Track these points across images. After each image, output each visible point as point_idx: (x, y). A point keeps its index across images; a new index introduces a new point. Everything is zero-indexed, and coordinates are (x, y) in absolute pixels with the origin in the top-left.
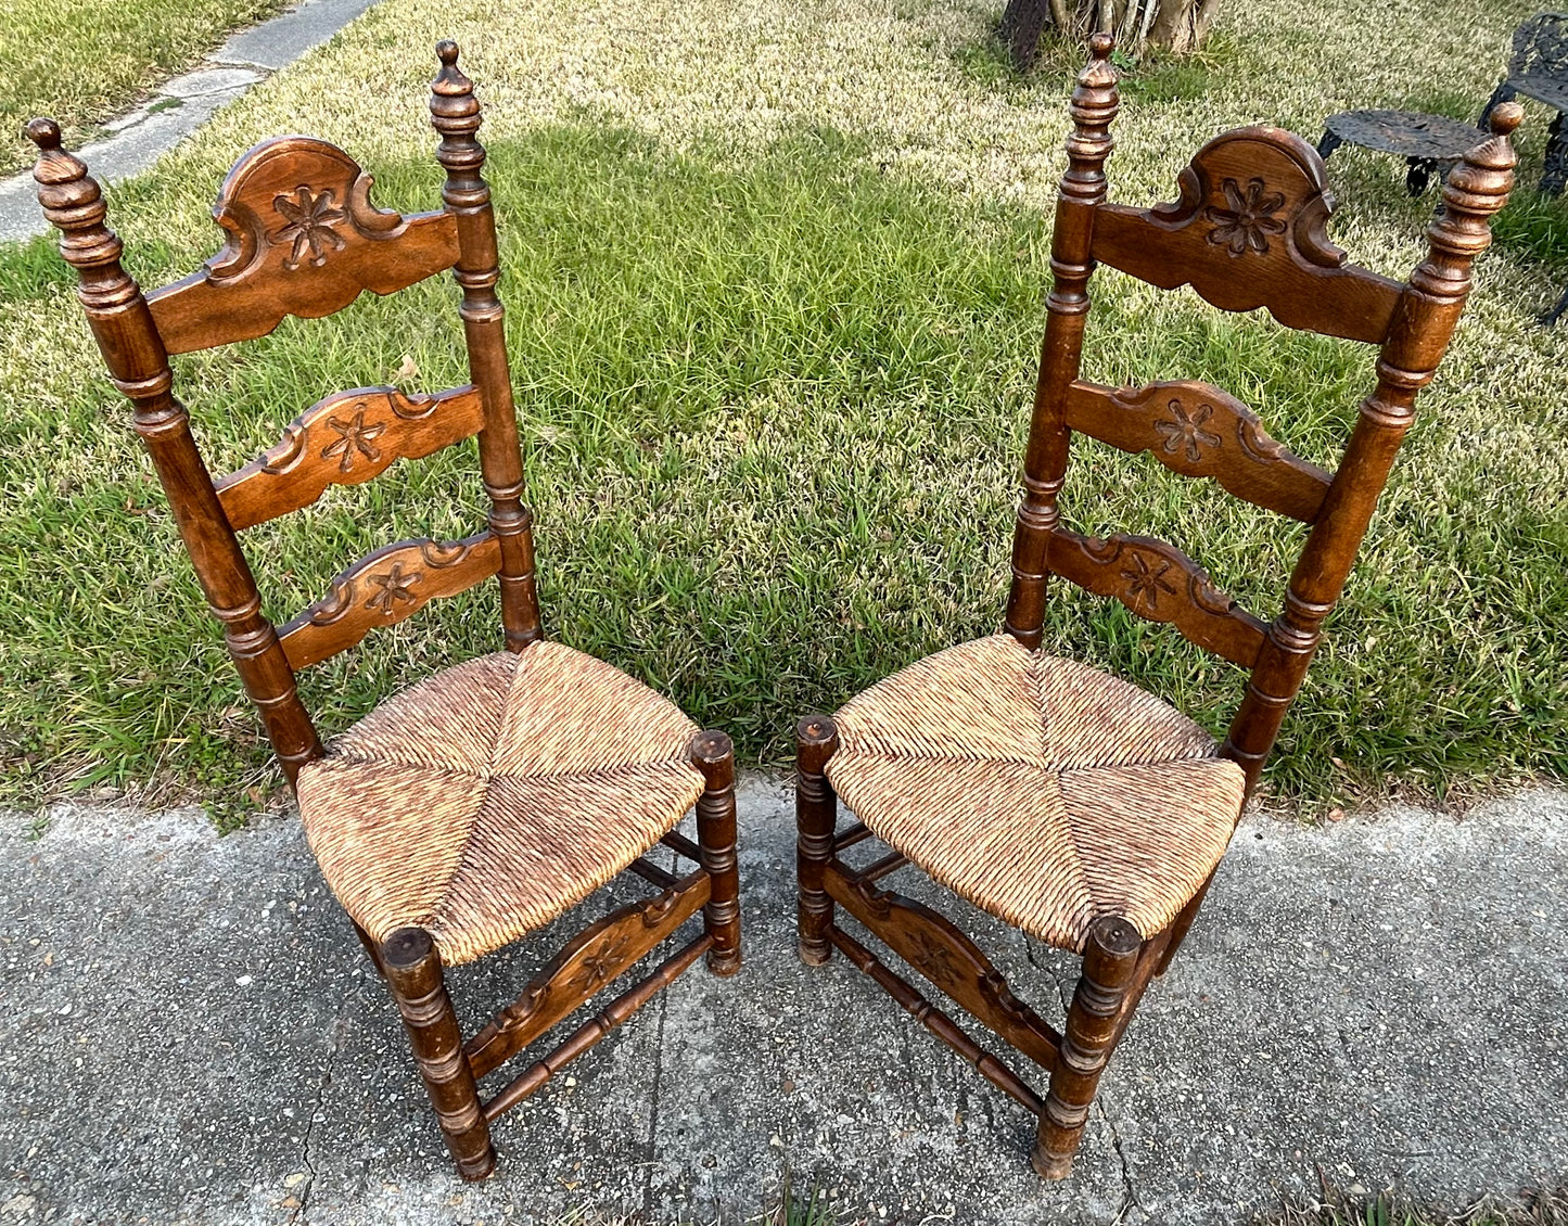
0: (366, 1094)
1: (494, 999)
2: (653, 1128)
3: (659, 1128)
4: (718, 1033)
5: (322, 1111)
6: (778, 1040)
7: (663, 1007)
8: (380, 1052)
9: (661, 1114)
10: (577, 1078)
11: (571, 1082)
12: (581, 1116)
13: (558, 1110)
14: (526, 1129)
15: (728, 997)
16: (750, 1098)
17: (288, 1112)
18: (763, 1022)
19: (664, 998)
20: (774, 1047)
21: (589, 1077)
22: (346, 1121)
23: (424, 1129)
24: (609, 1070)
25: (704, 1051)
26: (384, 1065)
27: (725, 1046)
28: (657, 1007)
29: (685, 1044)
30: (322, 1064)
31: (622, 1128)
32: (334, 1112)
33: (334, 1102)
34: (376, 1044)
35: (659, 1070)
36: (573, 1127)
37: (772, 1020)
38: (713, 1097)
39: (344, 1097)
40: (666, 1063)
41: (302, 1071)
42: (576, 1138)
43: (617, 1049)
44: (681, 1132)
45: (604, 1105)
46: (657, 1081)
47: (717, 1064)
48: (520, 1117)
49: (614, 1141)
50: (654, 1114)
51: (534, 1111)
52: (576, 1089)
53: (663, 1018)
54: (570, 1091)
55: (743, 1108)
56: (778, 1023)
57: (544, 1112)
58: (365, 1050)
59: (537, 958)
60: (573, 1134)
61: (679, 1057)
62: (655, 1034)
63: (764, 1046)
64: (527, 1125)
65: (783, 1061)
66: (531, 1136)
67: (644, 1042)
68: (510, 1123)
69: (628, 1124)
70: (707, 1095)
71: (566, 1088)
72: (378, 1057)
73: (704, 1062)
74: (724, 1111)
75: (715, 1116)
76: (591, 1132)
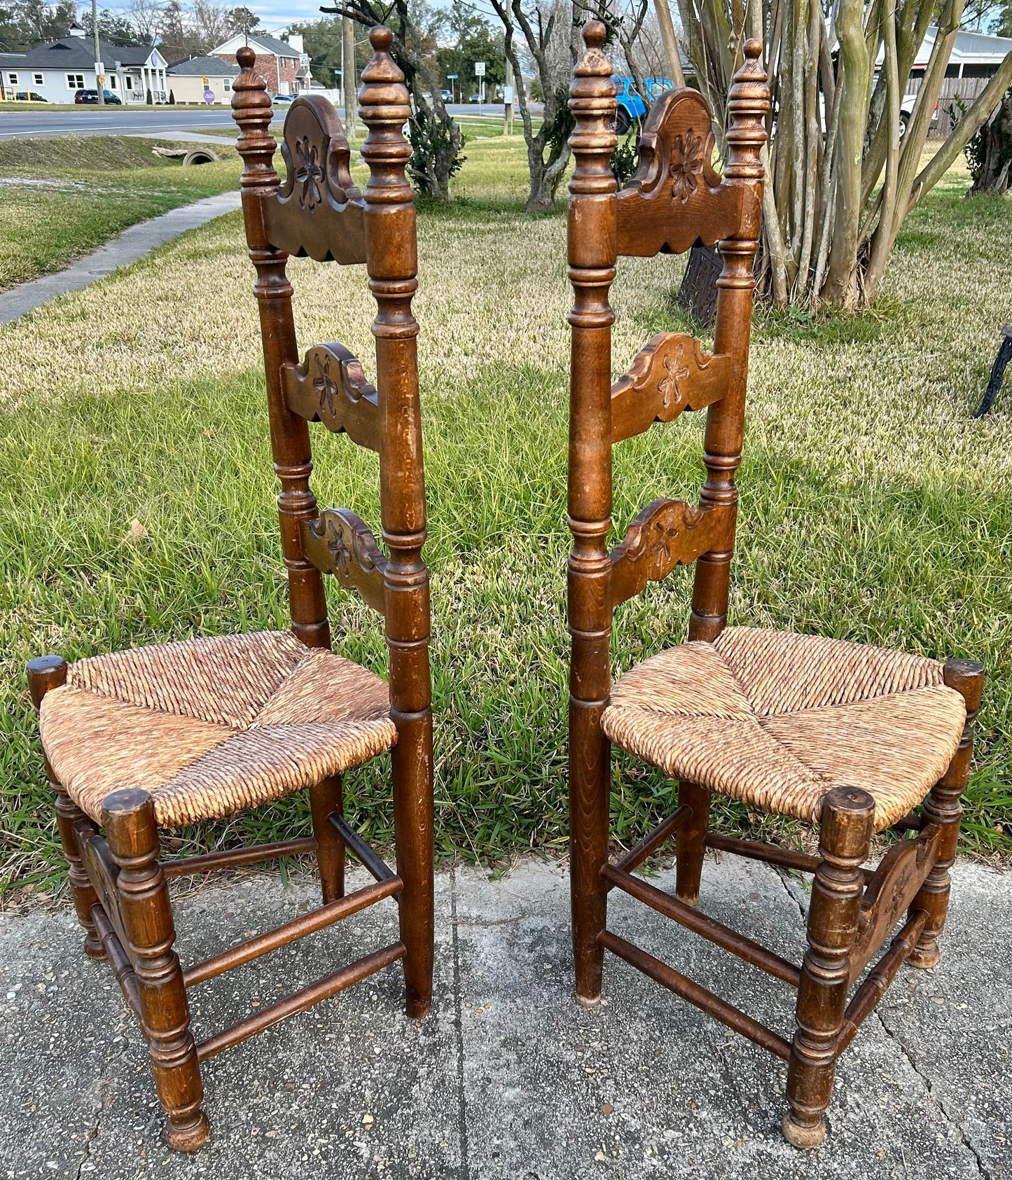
0: (140, 1142)
1: (275, 1053)
2: (464, 1154)
3: (470, 1154)
4: (523, 1070)
5: (92, 1161)
6: (588, 1070)
7: (460, 1050)
8: (151, 1105)
9: (471, 1142)
10: (375, 1116)
11: (368, 1119)
12: (383, 1148)
13: (357, 1144)
14: (323, 1162)
15: (529, 1038)
16: (565, 1121)
17: (52, 1165)
18: (570, 1056)
19: (460, 1041)
20: (585, 1076)
21: (388, 1114)
22: (120, 1168)
23: (209, 1168)
24: (409, 1106)
25: (511, 1085)
26: (158, 1116)
27: (532, 1080)
28: (454, 1051)
29: (489, 1080)
30: (88, 1120)
31: (430, 1155)
32: (106, 1161)
33: (104, 1152)
34: (147, 1098)
35: (463, 1104)
36: (376, 1158)
37: (580, 1054)
38: (527, 1124)
39: (115, 1147)
40: (470, 1097)
41: (64, 1127)
42: (380, 1167)
43: (415, 1088)
44: (495, 1155)
45: (408, 1137)
46: (462, 1113)
47: (526, 1095)
48: (316, 1152)
49: (423, 1167)
50: (464, 1142)
51: (330, 1147)
52: (374, 1125)
53: (461, 1059)
54: (368, 1127)
55: (560, 1131)
56: (586, 1057)
57: (343, 1147)
58: (136, 1105)
59: (317, 1016)
60: (377, 1164)
61: (483, 1091)
62: (455, 1074)
63: (574, 1075)
64: (325, 1158)
65: (598, 1088)
66: (330, 1168)
67: (443, 1081)
68: (305, 1158)
69: (436, 1151)
70: (520, 1122)
71: (363, 1125)
72: (151, 1110)
73: (510, 1094)
74: (541, 1135)
75: (531, 1138)
76: (397, 1161)
